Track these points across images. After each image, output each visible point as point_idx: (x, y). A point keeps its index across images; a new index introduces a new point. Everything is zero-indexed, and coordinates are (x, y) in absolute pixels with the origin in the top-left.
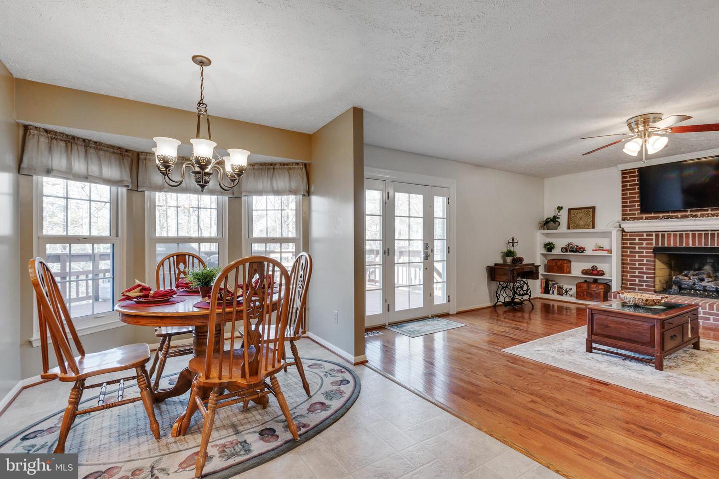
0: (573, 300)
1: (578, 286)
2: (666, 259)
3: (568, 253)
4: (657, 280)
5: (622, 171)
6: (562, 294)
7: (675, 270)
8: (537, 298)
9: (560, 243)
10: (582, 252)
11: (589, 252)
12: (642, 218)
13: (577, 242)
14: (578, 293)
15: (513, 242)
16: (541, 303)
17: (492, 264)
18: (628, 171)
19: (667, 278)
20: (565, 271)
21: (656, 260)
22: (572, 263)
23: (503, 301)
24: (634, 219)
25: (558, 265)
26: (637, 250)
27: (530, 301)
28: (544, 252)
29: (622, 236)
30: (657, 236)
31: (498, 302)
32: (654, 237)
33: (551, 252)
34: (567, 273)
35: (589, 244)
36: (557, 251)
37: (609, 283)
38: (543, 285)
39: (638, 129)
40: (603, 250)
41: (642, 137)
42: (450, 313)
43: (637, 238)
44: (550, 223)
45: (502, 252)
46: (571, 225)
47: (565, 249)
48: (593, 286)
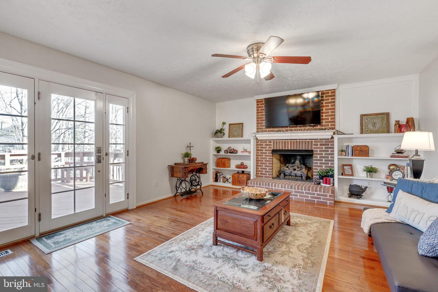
0: (230, 185)
1: (233, 176)
2: (278, 157)
3: (229, 154)
4: (274, 170)
5: (257, 100)
6: (224, 182)
7: (283, 164)
8: (210, 185)
9: (224, 147)
10: (236, 153)
11: (239, 153)
12: (266, 131)
13: (234, 146)
14: (233, 181)
15: (189, 147)
16: (213, 189)
17: (172, 164)
18: (260, 100)
19: (279, 169)
20: (226, 166)
21: (274, 158)
22: (231, 160)
23: (180, 192)
24: (262, 131)
25: (222, 162)
26: (264, 151)
27: (201, 190)
28: (215, 153)
29: (257, 143)
30: (274, 142)
31: (177, 193)
32: (272, 144)
33: (219, 153)
34: (227, 168)
35: (239, 147)
36: (222, 153)
37: (249, 173)
38: (214, 176)
39: (254, 56)
40: (247, 152)
41: (256, 62)
42: (129, 209)
43: (264, 144)
44: (219, 133)
45: (182, 154)
46: (231, 135)
47: (226, 151)
48: (241, 176)
